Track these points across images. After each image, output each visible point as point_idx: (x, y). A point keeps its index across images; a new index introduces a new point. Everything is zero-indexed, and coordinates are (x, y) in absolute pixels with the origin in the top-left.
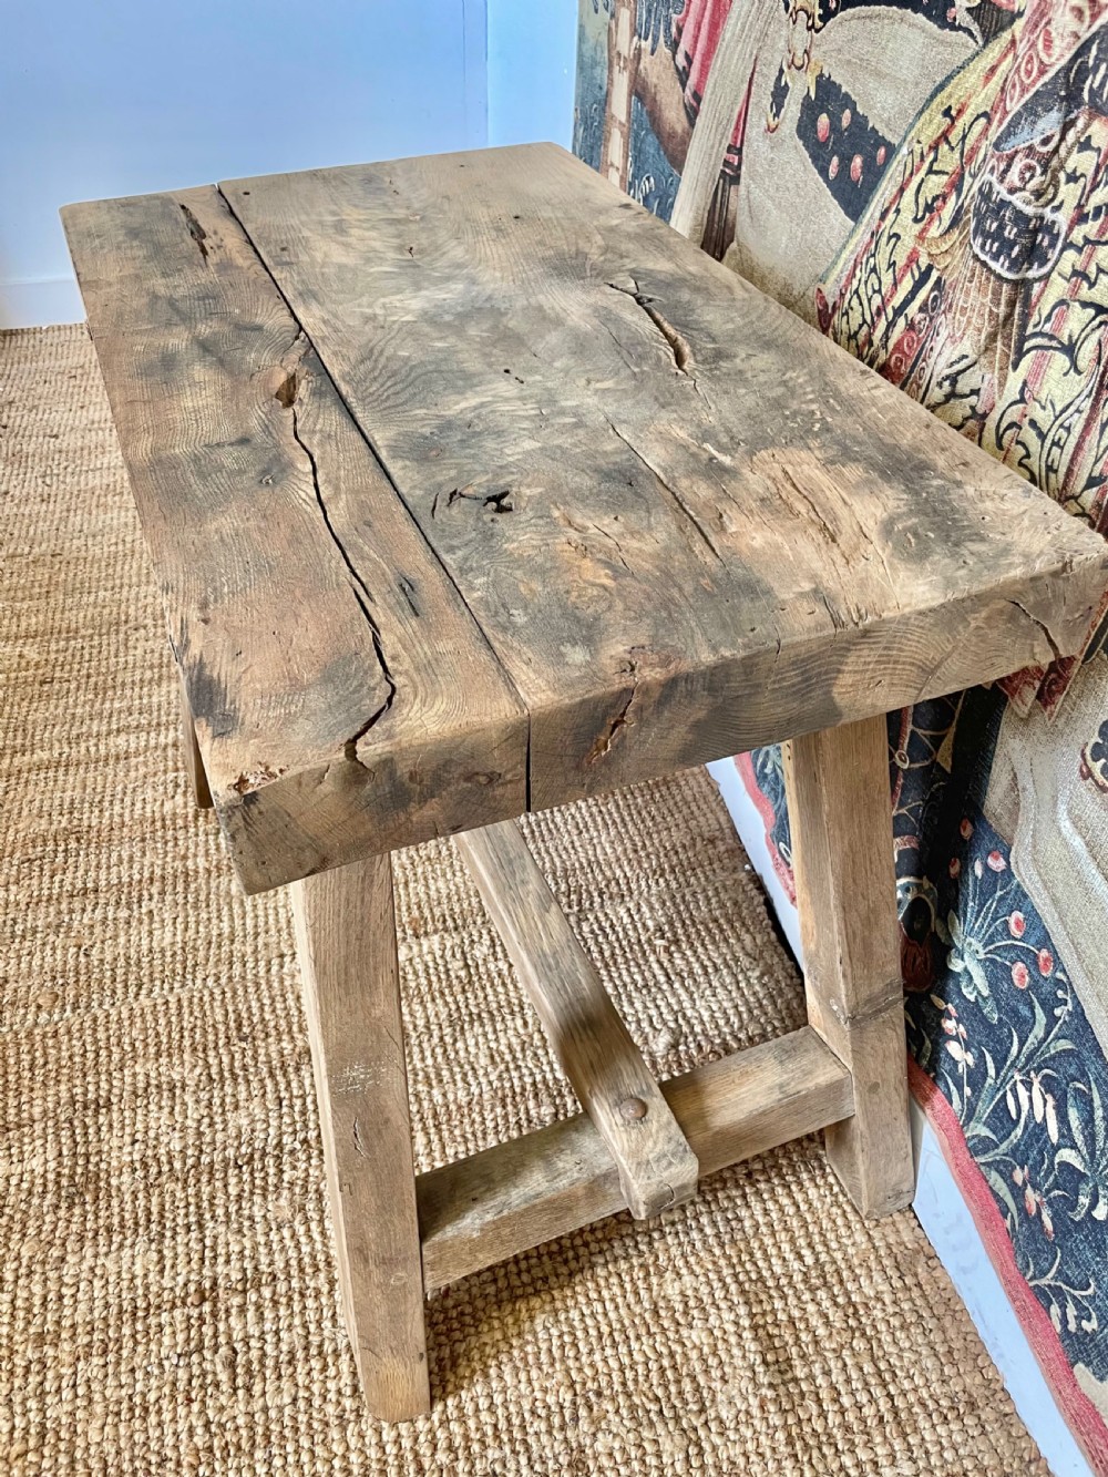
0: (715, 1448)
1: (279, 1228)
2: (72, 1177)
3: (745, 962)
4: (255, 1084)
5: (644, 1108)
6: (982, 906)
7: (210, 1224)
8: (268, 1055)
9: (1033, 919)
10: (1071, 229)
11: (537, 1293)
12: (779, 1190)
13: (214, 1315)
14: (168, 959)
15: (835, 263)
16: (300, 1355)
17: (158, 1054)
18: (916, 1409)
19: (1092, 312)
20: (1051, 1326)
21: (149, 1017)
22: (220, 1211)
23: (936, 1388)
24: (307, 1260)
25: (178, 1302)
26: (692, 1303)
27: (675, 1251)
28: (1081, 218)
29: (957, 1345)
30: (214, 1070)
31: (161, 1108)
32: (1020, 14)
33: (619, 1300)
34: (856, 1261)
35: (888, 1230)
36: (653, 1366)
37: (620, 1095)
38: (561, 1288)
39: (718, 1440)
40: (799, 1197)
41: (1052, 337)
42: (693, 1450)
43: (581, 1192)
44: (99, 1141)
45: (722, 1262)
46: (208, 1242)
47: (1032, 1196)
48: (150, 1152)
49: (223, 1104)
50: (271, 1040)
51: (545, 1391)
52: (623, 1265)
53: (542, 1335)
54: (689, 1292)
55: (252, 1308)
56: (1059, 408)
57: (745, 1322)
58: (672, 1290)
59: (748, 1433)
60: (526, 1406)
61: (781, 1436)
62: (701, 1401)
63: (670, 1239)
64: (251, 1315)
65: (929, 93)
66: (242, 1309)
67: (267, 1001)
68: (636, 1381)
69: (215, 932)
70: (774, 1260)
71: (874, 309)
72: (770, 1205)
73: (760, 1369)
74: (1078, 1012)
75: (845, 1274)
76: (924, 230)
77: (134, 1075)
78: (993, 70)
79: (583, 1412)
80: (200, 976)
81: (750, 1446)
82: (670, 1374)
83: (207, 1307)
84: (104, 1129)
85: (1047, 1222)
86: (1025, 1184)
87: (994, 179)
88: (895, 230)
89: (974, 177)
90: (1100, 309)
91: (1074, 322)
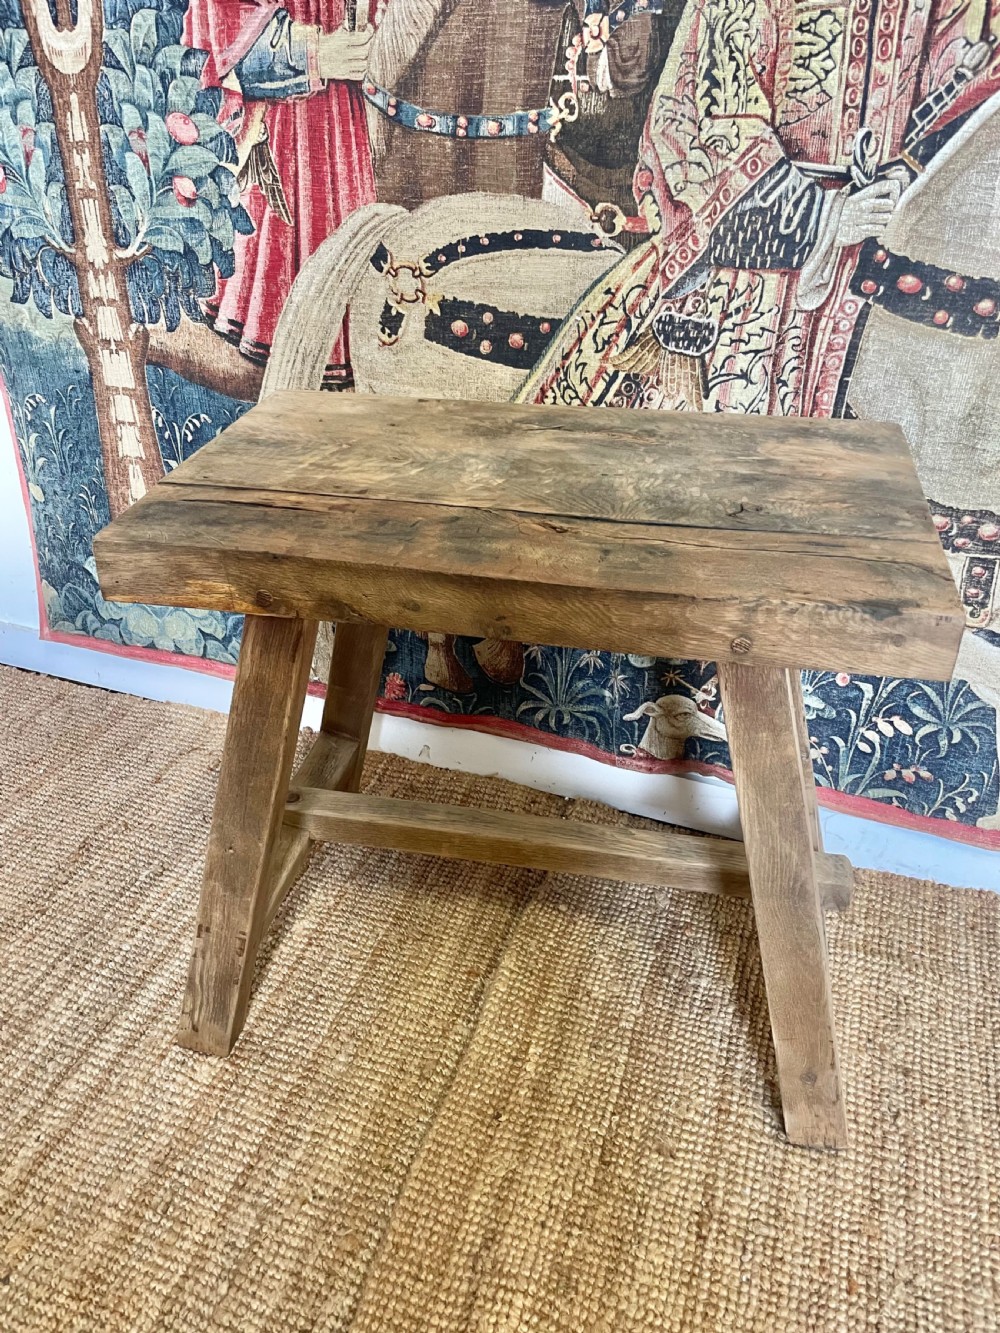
0: (921, 1008)
1: (674, 1157)
4: (544, 1125)
7: (647, 1199)
8: (524, 1107)
10: (721, 323)
13: (721, 1222)
14: (377, 1139)
16: (776, 1182)
17: (471, 1178)
18: (934, 921)
19: (752, 354)
20: (952, 821)
21: (433, 1169)
22: (640, 1189)
23: (927, 907)
24: (707, 1151)
28: (726, 315)
29: (909, 887)
30: (513, 1146)
31: (525, 1194)
32: (655, 233)
36: (865, 1009)
39: (917, 1004)
41: (728, 375)
42: (919, 1018)
44: (525, 1250)
46: (660, 1206)
47: (908, 774)
48: (560, 1217)
49: (548, 1152)
50: (512, 1099)
55: (729, 1197)
56: (746, 405)
60: (862, 1078)
62: (892, 1000)
64: (733, 1199)
66: (726, 1203)
67: (477, 1086)
68: (870, 1021)
69: (376, 1097)
76: (606, 354)
77: (478, 1203)
78: (639, 264)
79: (877, 1054)
81: (927, 991)
82: (871, 1004)
83: (714, 1225)
84: (516, 1243)
85: (925, 774)
86: (899, 773)
87: (673, 312)
88: (581, 361)
89: (643, 317)
90: (757, 352)
91: (741, 363)
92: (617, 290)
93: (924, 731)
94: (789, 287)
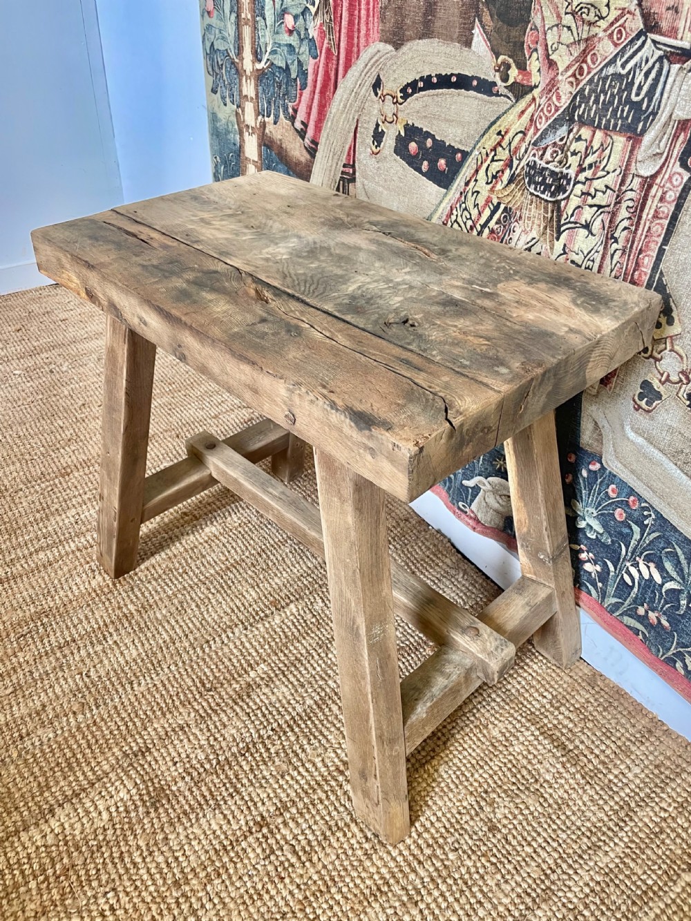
0: (551, 795)
1: (282, 777)
2: (149, 793)
3: (453, 572)
4: (229, 711)
5: (477, 629)
6: (590, 491)
7: (243, 789)
8: (227, 693)
9: (622, 484)
10: (577, 175)
11: (433, 758)
12: (520, 671)
13: (271, 832)
14: (141, 664)
15: (435, 211)
16: (328, 833)
17: (164, 714)
18: (628, 743)
19: (596, 209)
20: (679, 673)
21: (148, 696)
22: (245, 781)
23: (631, 730)
24: (306, 787)
25: (248, 834)
26: (508, 735)
27: (487, 715)
28: (581, 169)
29: (631, 709)
30: (201, 712)
31: (181, 741)
32: (536, 87)
33: (473, 746)
34: (569, 690)
35: (577, 670)
36: (505, 769)
37: (462, 628)
38: (443, 751)
39: (551, 791)
40: (530, 671)
41: (576, 223)
42: (541, 800)
43: (463, 680)
44: (153, 770)
45: (512, 711)
46: (247, 798)
47: (652, 616)
48: (188, 765)
49: (216, 727)
50: (226, 686)
51: (460, 801)
52: (468, 730)
53: (445, 776)
54: (504, 730)
55: (290, 821)
56: (586, 253)
57: (537, 733)
58: (495, 733)
59: (563, 781)
60: (454, 811)
61: (578, 776)
62: (533, 776)
63: (482, 710)
64: (292, 824)
65: (486, 126)
66: (285, 824)
67: (213, 667)
68: (500, 779)
69: (161, 641)
70: (533, 703)
71: (468, 227)
72: (519, 679)
73: (555, 750)
74: (660, 517)
75: (568, 697)
76: (493, 187)
77: (155, 729)
78: (523, 112)
79: (483, 803)
80: (165, 667)
81: (567, 787)
82: (514, 770)
83: (265, 830)
84: (153, 763)
85: (665, 623)
86: (647, 612)
87: (536, 159)
88: (476, 189)
89: (520, 160)
90: (600, 207)
91: (587, 214)
92: (506, 132)
93: (670, 585)
94: (632, 151)
